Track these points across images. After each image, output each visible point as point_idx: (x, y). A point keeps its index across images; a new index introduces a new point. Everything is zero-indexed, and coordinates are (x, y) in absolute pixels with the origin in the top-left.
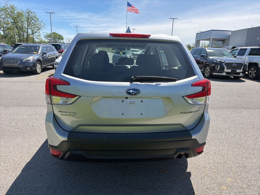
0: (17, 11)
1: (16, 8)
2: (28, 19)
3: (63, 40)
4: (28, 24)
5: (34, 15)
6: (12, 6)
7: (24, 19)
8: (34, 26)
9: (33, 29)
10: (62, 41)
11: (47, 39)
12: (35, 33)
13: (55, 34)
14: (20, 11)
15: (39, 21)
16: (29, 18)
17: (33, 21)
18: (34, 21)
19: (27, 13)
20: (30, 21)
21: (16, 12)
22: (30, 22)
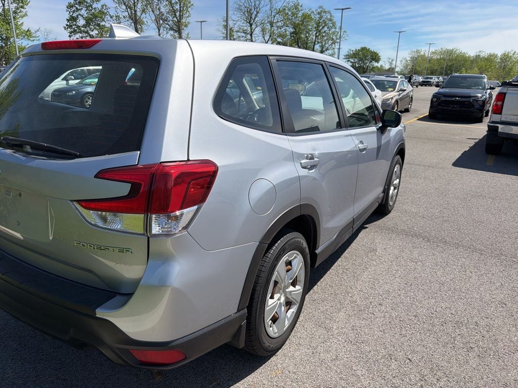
0: (303, 12)
1: (301, 6)
2: (318, 24)
3: (378, 63)
4: (318, 34)
5: (329, 17)
6: (296, 4)
7: (312, 25)
8: (325, 38)
9: (324, 44)
10: (376, 64)
11: (348, 61)
12: (326, 50)
13: (364, 51)
14: (307, 11)
15: (335, 28)
16: (320, 23)
17: (326, 29)
18: (328, 28)
19: (319, 14)
20: (321, 28)
21: (300, 14)
22: (320, 31)
